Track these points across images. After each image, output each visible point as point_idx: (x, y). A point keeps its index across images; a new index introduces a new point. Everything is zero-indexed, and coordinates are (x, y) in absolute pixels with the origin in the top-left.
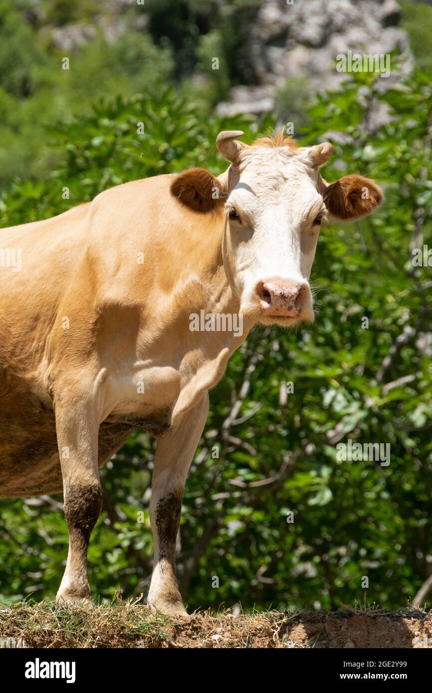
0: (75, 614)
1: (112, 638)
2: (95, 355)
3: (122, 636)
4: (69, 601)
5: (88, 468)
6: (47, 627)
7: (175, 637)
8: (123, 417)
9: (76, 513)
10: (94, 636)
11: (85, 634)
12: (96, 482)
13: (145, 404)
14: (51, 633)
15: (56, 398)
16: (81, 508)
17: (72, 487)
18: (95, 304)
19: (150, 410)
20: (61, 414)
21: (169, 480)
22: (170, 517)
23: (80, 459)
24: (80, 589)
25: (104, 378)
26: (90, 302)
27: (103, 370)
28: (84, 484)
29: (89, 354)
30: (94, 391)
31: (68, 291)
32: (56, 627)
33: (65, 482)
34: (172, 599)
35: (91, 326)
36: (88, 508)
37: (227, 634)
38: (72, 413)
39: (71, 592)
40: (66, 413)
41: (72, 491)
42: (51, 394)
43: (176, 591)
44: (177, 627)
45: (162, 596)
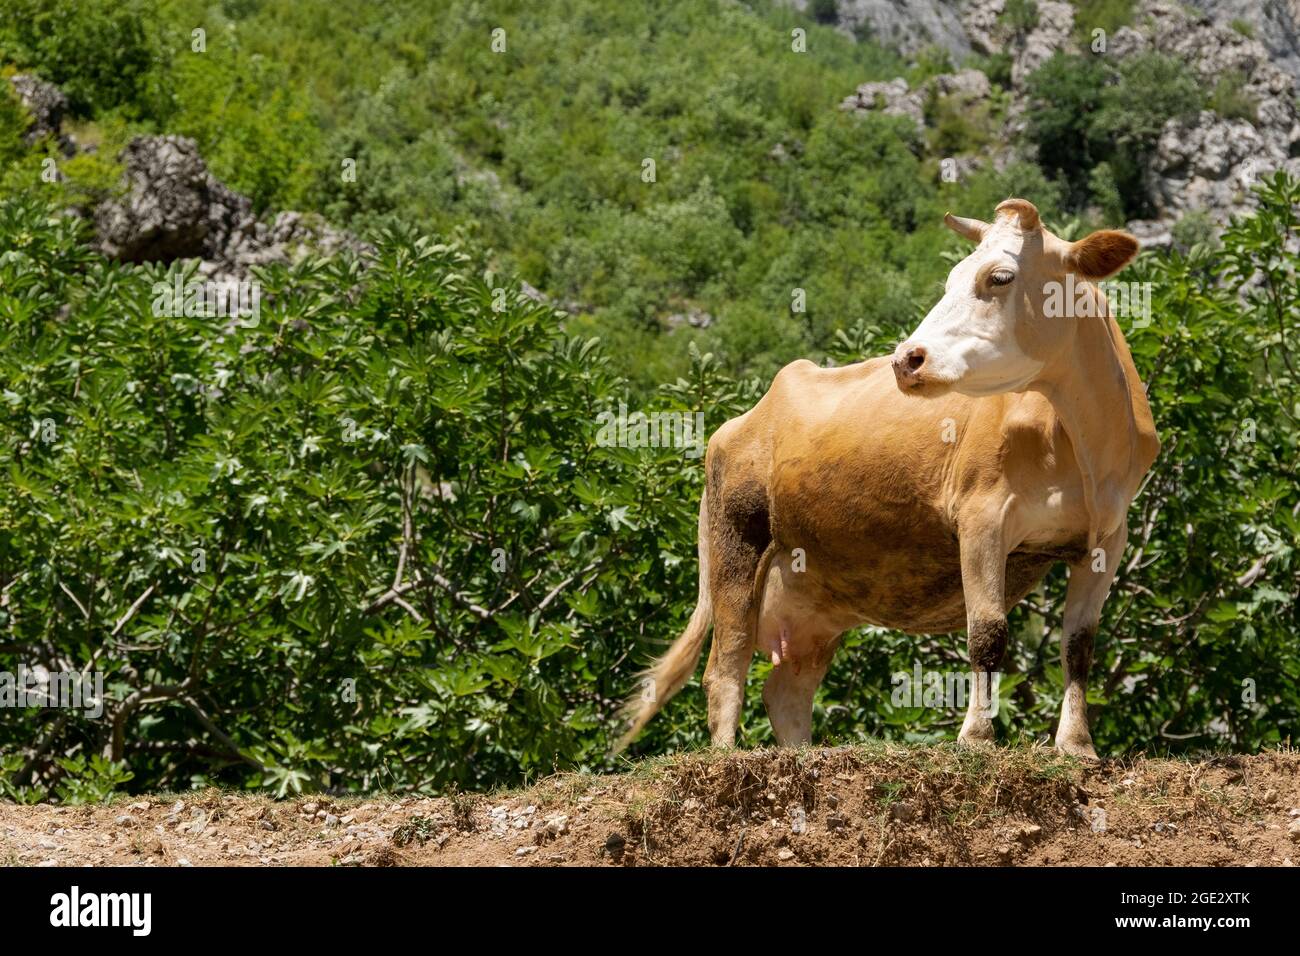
0: (977, 756)
1: (1017, 782)
2: (1002, 480)
3: (1027, 780)
4: (971, 742)
5: (993, 601)
6: (948, 770)
7: (1084, 782)
8: (1040, 547)
9: (980, 650)
10: (997, 780)
11: (988, 777)
12: (1002, 617)
13: (1062, 531)
14: (951, 776)
15: (960, 528)
16: (985, 645)
17: (976, 622)
18: (1002, 428)
19: (1067, 537)
20: (965, 545)
21: (1082, 613)
22: (1082, 654)
23: (985, 592)
24: (983, 730)
25: (1013, 507)
26: (996, 426)
27: (1012, 497)
28: (989, 619)
29: (995, 481)
30: (1000, 520)
31: (975, 415)
32: (957, 769)
33: (969, 617)
34: (1081, 741)
35: (996, 452)
36: (993, 645)
37: (1139, 779)
38: (977, 543)
39: (974, 733)
40: (971, 545)
41: (976, 627)
42: (956, 524)
43: (1085, 733)
44: (1086, 770)
45: (1071, 737)
